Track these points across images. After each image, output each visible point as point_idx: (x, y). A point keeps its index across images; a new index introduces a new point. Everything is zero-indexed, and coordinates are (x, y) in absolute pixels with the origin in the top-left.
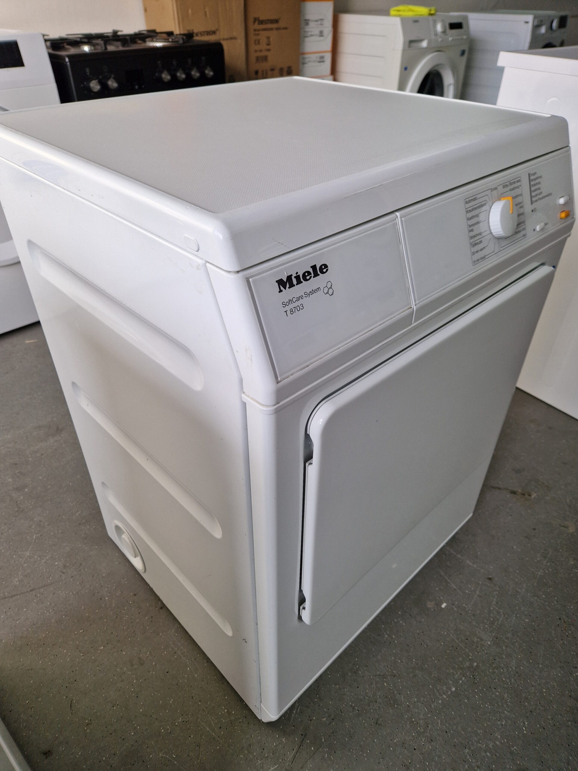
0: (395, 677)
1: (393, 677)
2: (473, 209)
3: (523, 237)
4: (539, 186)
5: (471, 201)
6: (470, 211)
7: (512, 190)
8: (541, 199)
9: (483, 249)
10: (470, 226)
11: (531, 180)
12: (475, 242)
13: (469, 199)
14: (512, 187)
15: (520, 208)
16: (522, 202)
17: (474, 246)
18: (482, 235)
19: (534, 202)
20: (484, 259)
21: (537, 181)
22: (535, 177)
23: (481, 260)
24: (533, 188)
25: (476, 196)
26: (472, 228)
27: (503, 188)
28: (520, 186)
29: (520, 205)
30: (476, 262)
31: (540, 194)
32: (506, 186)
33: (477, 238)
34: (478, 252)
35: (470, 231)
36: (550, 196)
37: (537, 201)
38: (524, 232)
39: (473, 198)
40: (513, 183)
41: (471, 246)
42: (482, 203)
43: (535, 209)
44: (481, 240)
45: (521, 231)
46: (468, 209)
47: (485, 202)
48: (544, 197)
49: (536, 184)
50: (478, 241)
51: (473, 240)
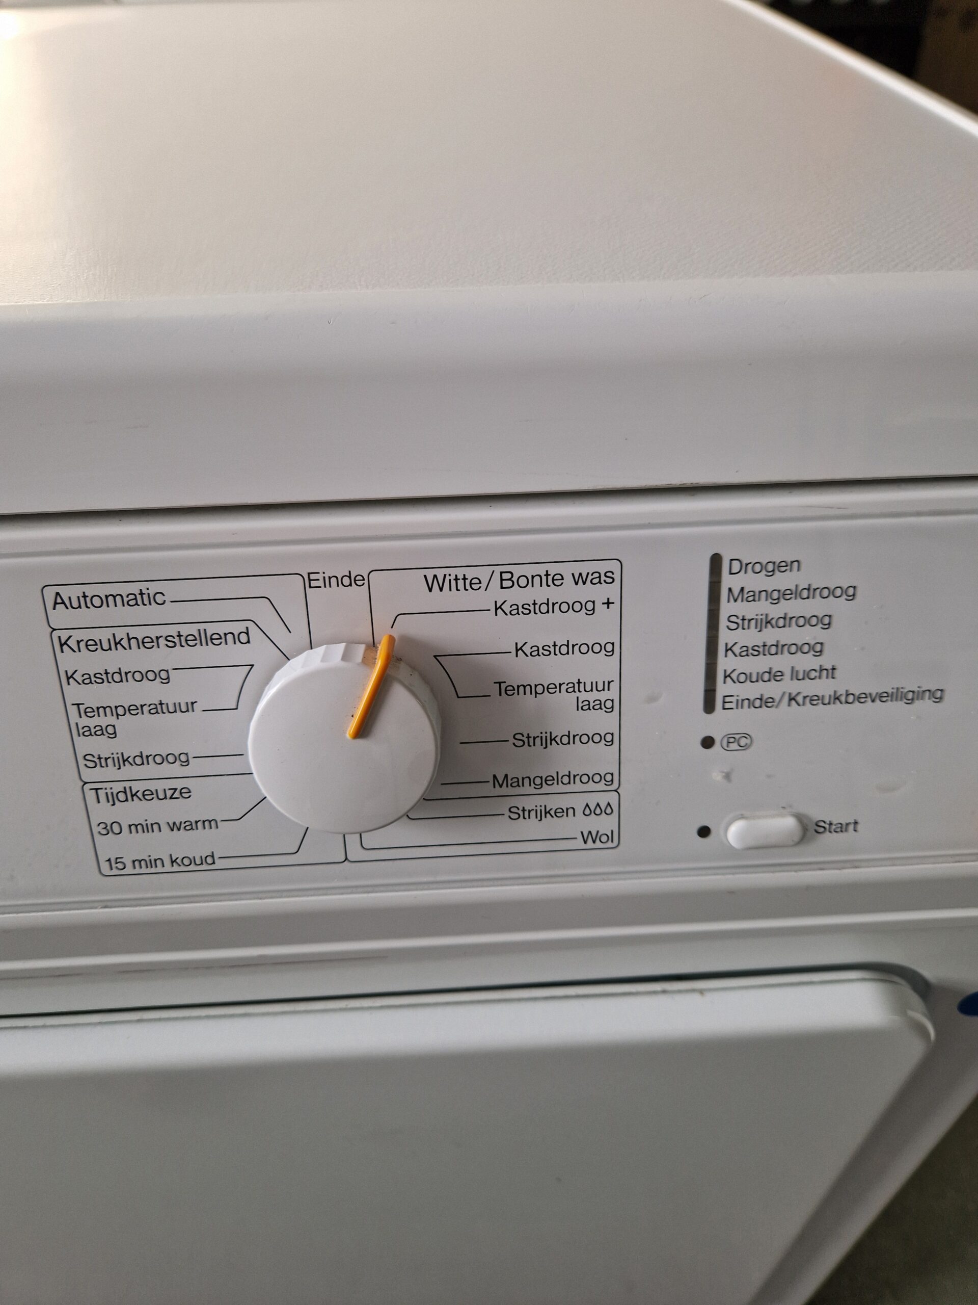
2: (125, 643)
3: (585, 842)
4: (809, 635)
5: (105, 600)
6: (92, 645)
7: (516, 610)
8: (814, 700)
9: (200, 824)
10: (89, 712)
11: (730, 590)
12: (127, 785)
13: (90, 591)
14: (517, 596)
15: (586, 706)
16: (614, 686)
17: (113, 799)
18: (195, 767)
19: (740, 704)
20: (204, 867)
21: (793, 607)
22: (783, 581)
23: (176, 868)
24: (750, 637)
25: (154, 588)
26: (103, 721)
27: (430, 590)
28: (608, 603)
29: (583, 696)
30: (129, 865)
31: (813, 674)
32: (461, 583)
33: (151, 770)
34: (148, 828)
35: (88, 732)
36: (925, 705)
37: (765, 702)
38: (604, 824)
39: (124, 589)
40: (537, 579)
41: (91, 796)
42: (211, 629)
43: (731, 739)
44: (178, 784)
45: (571, 811)
46: (77, 635)
47: (237, 628)
48: (851, 699)
49: (787, 620)
50: (152, 786)
51: (110, 772)
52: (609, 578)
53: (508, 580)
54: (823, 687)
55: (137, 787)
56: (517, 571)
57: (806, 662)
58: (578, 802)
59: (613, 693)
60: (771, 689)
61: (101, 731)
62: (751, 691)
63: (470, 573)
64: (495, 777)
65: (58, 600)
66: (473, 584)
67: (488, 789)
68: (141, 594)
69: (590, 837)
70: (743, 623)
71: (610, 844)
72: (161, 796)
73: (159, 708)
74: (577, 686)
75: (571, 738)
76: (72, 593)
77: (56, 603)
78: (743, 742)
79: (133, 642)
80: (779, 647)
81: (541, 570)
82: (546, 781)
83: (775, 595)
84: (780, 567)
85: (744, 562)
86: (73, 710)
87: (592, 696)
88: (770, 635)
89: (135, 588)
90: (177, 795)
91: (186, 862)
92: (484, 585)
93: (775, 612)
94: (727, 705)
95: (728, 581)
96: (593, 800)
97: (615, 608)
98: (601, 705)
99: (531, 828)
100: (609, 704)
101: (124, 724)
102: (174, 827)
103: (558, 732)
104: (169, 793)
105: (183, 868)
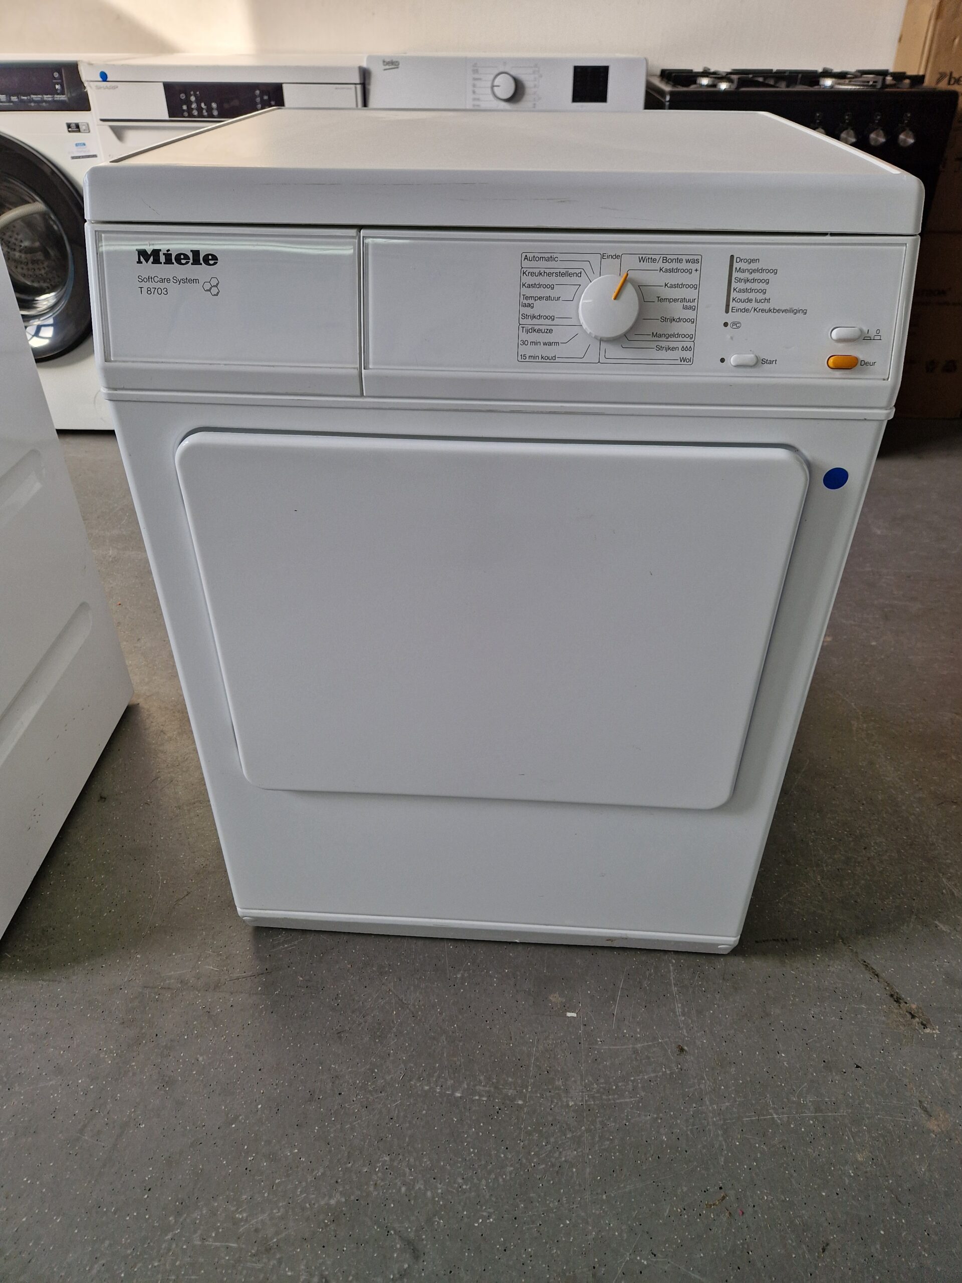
0: (414, 1018)
1: (411, 1015)
2: (543, 274)
3: (681, 361)
4: (762, 286)
5: (540, 259)
6: (532, 274)
7: (666, 271)
8: (763, 311)
9: (553, 344)
10: (527, 298)
11: (736, 268)
12: (533, 326)
13: (536, 255)
14: (668, 266)
15: (685, 308)
16: (696, 301)
17: (528, 331)
18: (556, 321)
19: (737, 310)
20: (552, 361)
21: (756, 276)
22: (753, 266)
23: (543, 360)
24: (741, 286)
25: (555, 255)
26: (530, 301)
27: (640, 262)
28: (696, 270)
29: (685, 304)
30: (528, 358)
31: (762, 301)
32: (650, 260)
33: (542, 321)
34: (536, 343)
35: (525, 305)
36: (800, 315)
37: (746, 310)
38: (688, 355)
39: (546, 255)
40: (674, 260)
41: (521, 329)
42: (570, 271)
43: (734, 324)
44: (549, 328)
45: (677, 349)
46: (529, 270)
47: (578, 271)
48: (775, 311)
49: (754, 280)
50: (541, 327)
51: (529, 321)
52: (697, 261)
53: (665, 260)
54: (766, 306)
55: (536, 327)
56: (669, 257)
57: (760, 296)
58: (680, 345)
59: (695, 304)
60: (748, 306)
61: (529, 305)
62: (742, 306)
63: (653, 257)
64: (653, 333)
65: (526, 258)
66: (654, 260)
67: (650, 338)
68: (551, 257)
69: (683, 360)
70: (739, 280)
71: (689, 363)
72: (543, 331)
73: (548, 298)
74: (683, 300)
75: (680, 320)
76: (530, 255)
77: (525, 259)
78: (738, 325)
79: (545, 274)
80: (752, 290)
81: (676, 257)
82: (670, 336)
83: (751, 271)
84: (753, 261)
85: (741, 258)
86: (522, 297)
87: (689, 304)
88: (748, 285)
89: (549, 255)
90: (548, 331)
91: (546, 358)
92: (657, 261)
93: (751, 277)
94: (733, 311)
95: (735, 265)
96: (685, 344)
97: (698, 272)
98: (690, 308)
99: (663, 354)
100: (694, 308)
101: (537, 303)
102: (545, 344)
103: (676, 317)
104: (546, 331)
105: (545, 361)
